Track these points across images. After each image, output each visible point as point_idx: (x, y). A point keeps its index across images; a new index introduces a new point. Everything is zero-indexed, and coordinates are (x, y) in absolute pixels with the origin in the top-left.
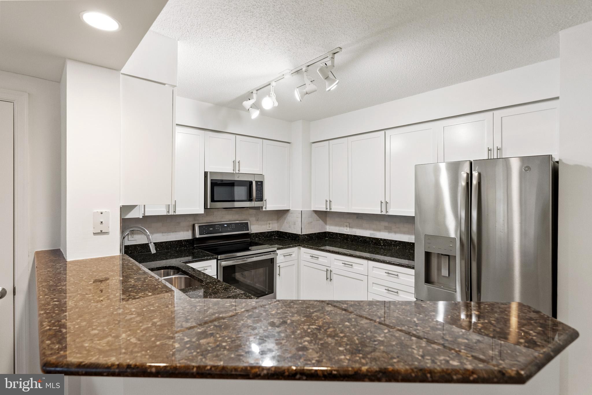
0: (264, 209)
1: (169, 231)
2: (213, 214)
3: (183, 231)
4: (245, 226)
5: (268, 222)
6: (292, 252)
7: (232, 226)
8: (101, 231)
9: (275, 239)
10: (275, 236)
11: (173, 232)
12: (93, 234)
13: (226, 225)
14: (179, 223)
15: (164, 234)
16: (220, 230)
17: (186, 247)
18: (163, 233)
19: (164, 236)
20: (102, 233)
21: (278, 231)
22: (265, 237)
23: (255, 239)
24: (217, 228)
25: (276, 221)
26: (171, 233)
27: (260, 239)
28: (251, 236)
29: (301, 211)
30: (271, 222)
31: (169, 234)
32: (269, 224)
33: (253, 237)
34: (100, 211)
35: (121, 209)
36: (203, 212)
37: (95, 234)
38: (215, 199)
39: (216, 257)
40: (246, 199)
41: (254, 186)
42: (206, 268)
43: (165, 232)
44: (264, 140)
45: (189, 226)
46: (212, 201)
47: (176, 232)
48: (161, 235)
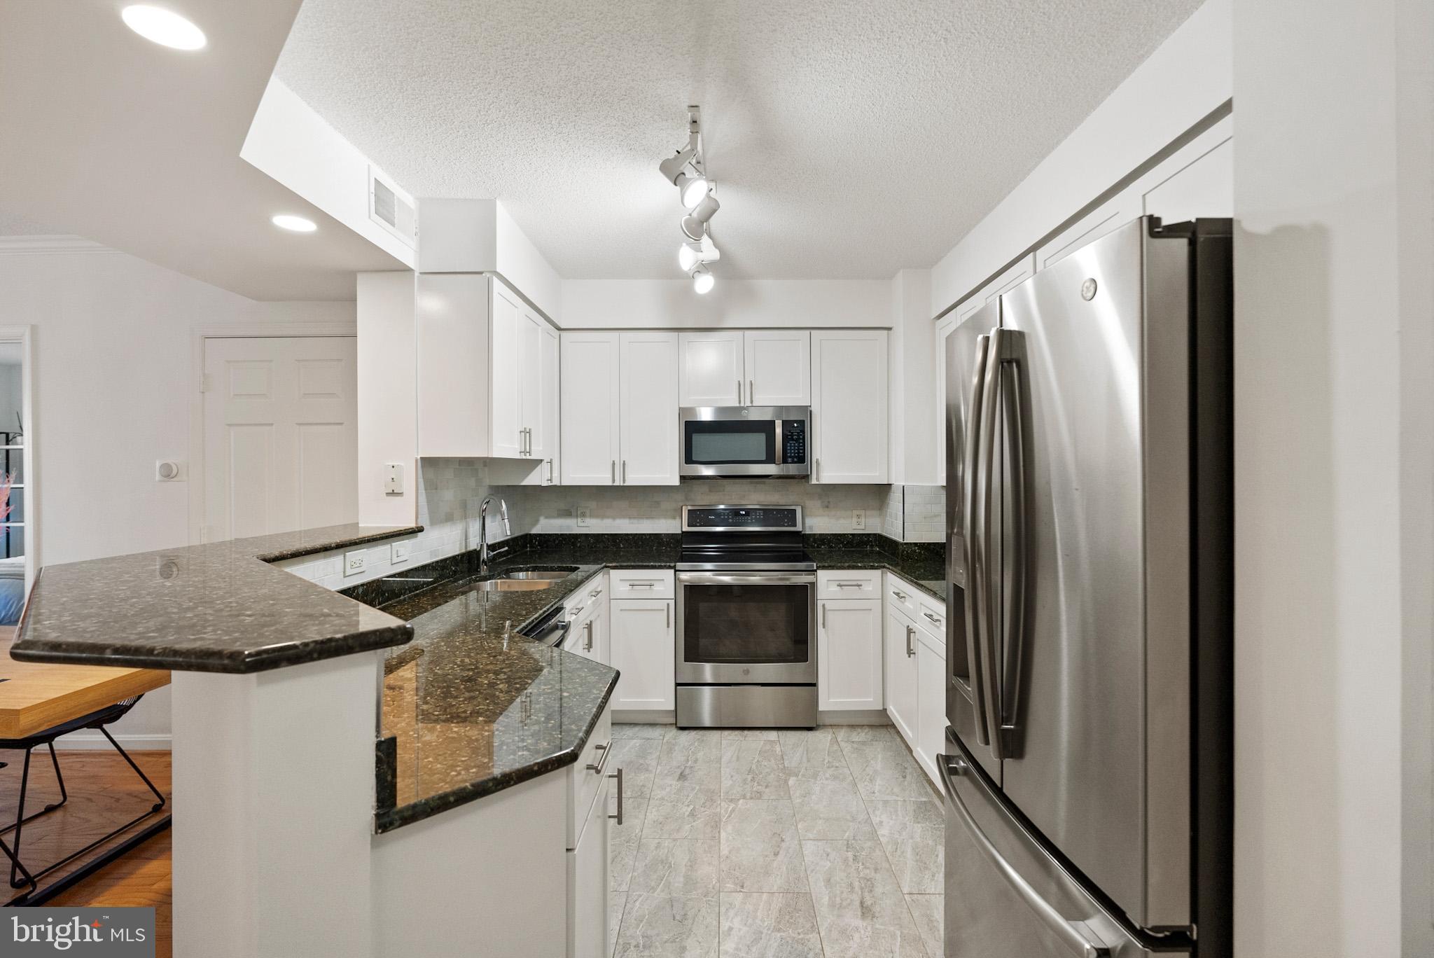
0: (814, 481)
1: (641, 517)
2: (724, 490)
3: (665, 518)
4: (790, 515)
5: (856, 512)
6: (865, 578)
7: (756, 516)
8: (393, 491)
9: (872, 552)
10: (872, 546)
11: (647, 518)
12: (385, 494)
13: (744, 513)
14: (658, 503)
15: (632, 521)
16: (730, 520)
17: (670, 547)
18: (630, 518)
19: (632, 523)
20: (393, 493)
21: (880, 536)
22: (845, 546)
23: (818, 547)
24: (724, 516)
25: (875, 513)
27: (831, 547)
28: (809, 540)
29: (903, 487)
30: (862, 513)
31: (641, 521)
32: (858, 516)
33: (815, 541)
34: (392, 464)
35: (419, 461)
36: (676, 482)
37: (388, 494)
38: (694, 459)
39: (672, 564)
40: (764, 458)
41: (779, 431)
42: (653, 583)
43: (634, 518)
44: (813, 332)
45: (675, 510)
46: (687, 462)
47: (652, 518)
48: (627, 521)
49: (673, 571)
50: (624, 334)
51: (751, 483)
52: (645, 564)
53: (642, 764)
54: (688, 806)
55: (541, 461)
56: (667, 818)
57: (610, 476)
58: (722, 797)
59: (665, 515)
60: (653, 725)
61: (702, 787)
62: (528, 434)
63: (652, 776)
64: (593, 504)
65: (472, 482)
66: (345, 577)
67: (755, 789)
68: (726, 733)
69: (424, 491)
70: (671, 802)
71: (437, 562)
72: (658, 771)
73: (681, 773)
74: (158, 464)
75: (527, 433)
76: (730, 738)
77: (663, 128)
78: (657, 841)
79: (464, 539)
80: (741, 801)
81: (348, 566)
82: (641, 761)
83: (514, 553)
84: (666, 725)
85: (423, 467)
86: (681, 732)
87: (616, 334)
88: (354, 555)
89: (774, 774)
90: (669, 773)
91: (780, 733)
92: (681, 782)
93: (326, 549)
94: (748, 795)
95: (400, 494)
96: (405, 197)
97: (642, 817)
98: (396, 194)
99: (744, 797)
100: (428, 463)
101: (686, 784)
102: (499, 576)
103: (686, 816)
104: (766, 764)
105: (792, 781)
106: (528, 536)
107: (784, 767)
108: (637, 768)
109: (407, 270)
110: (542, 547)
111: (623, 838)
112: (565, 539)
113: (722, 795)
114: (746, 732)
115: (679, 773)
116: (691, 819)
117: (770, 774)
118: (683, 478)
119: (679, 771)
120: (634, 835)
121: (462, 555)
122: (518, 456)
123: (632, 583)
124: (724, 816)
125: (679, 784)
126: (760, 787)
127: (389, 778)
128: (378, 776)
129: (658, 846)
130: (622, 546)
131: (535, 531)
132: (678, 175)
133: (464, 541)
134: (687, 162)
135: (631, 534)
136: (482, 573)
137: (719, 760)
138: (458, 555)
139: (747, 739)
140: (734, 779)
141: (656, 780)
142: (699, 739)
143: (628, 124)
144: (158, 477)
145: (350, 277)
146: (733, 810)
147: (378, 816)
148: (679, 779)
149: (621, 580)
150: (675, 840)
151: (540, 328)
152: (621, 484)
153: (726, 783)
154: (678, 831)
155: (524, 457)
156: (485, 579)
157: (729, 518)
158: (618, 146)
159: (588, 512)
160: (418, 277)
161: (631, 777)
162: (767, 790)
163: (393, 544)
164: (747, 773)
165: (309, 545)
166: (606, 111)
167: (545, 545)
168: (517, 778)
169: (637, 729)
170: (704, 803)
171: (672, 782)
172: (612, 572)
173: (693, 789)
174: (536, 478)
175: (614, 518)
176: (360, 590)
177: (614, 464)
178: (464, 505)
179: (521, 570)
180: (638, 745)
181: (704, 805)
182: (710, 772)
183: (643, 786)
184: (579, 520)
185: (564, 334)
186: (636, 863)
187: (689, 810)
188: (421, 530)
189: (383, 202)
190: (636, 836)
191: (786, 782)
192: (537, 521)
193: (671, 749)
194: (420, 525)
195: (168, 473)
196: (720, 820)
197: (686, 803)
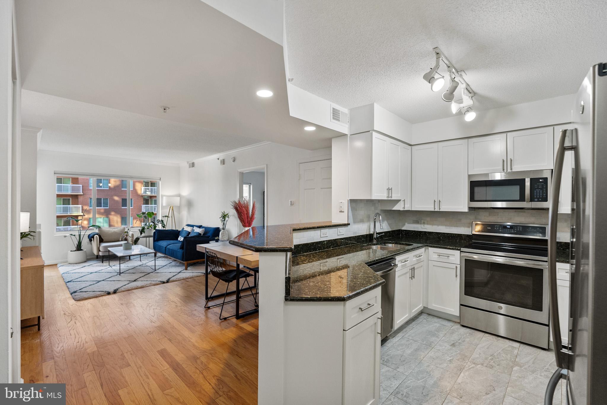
1: (452, 225)
2: (498, 215)
4: (541, 230)
7: (517, 229)
13: (509, 227)
14: (460, 220)
17: (466, 241)
18: (446, 226)
19: (447, 228)
20: (341, 212)
24: (497, 228)
26: (453, 227)
31: (451, 227)
34: (341, 201)
35: (349, 201)
36: (466, 210)
37: (340, 212)
38: (476, 199)
39: (459, 248)
40: (518, 199)
41: (528, 184)
42: (449, 255)
43: (448, 226)
44: (555, 127)
45: (470, 223)
46: (471, 201)
47: (457, 226)
48: (444, 227)
49: (459, 251)
50: (440, 144)
51: (515, 211)
52: (445, 247)
53: (436, 334)
54: (450, 357)
55: (400, 200)
56: (437, 358)
57: (433, 206)
58: (470, 360)
59: (464, 226)
60: (449, 320)
61: (461, 352)
62: (391, 190)
63: (438, 340)
64: (428, 219)
65: (373, 208)
66: (321, 237)
67: (490, 363)
68: (487, 335)
69: (351, 211)
70: (442, 353)
71: (356, 236)
72: (443, 339)
73: (453, 344)
74: (290, 201)
75: (389, 190)
76: (489, 338)
77: (426, 60)
78: (428, 364)
79: (368, 229)
80: (479, 366)
81: (322, 234)
82: (436, 333)
83: (392, 237)
84: (456, 322)
85: (350, 202)
86: (462, 327)
87: (436, 144)
88: (324, 231)
89: (506, 362)
90: (447, 342)
91: (522, 345)
92: (452, 347)
93: (313, 228)
94: (485, 365)
95: (343, 212)
96: (344, 110)
97: (426, 353)
98: (340, 110)
99: (482, 364)
100: (352, 201)
101: (454, 348)
102: (381, 244)
103: (447, 360)
104: (504, 355)
105: (515, 368)
106: (401, 231)
107: (515, 361)
108: (433, 335)
109: (345, 135)
110: (406, 235)
111: (414, 357)
112: (416, 233)
113: (470, 359)
114: (499, 338)
115: (452, 343)
116: (449, 362)
117: (503, 361)
118: (470, 208)
119: (453, 342)
120: (419, 358)
121: (367, 235)
122: (386, 199)
123: (439, 254)
124: (466, 368)
125: (450, 347)
126: (494, 364)
127: (288, 287)
128: (286, 286)
129: (428, 366)
130: (441, 238)
131: (404, 228)
132: (431, 78)
133: (368, 230)
134: (435, 72)
135: (446, 233)
136: (374, 243)
137: (477, 345)
138: (365, 235)
139: (498, 341)
140: (481, 355)
141: (439, 342)
142: (470, 333)
143: (410, 64)
144: (290, 205)
145: (329, 141)
146: (473, 367)
147: (285, 296)
148: (451, 345)
149: (434, 252)
150: (437, 367)
151: (399, 147)
152: (438, 210)
153: (475, 355)
154: (440, 364)
155: (389, 199)
156: (374, 245)
157: (499, 229)
158: (410, 72)
159: (426, 223)
160: (349, 137)
161: (428, 337)
162: (498, 367)
163: (338, 228)
164: (490, 355)
165: (309, 226)
166: (400, 63)
167: (407, 235)
168: (324, 299)
169: (441, 320)
170: (458, 359)
171: (448, 346)
172: (430, 248)
173: (456, 352)
174: (398, 207)
175: (438, 225)
176: (326, 242)
177: (435, 201)
178: (369, 217)
179: (390, 243)
180: (438, 326)
181: (458, 360)
182: (469, 348)
183: (432, 342)
184: (422, 225)
185: (413, 147)
186: (416, 368)
187: (450, 359)
188: (348, 224)
189: (336, 114)
190: (420, 359)
191: (512, 367)
192: (404, 225)
193: (453, 333)
194: (349, 223)
195: (292, 204)
196: (464, 368)
197: (450, 356)
